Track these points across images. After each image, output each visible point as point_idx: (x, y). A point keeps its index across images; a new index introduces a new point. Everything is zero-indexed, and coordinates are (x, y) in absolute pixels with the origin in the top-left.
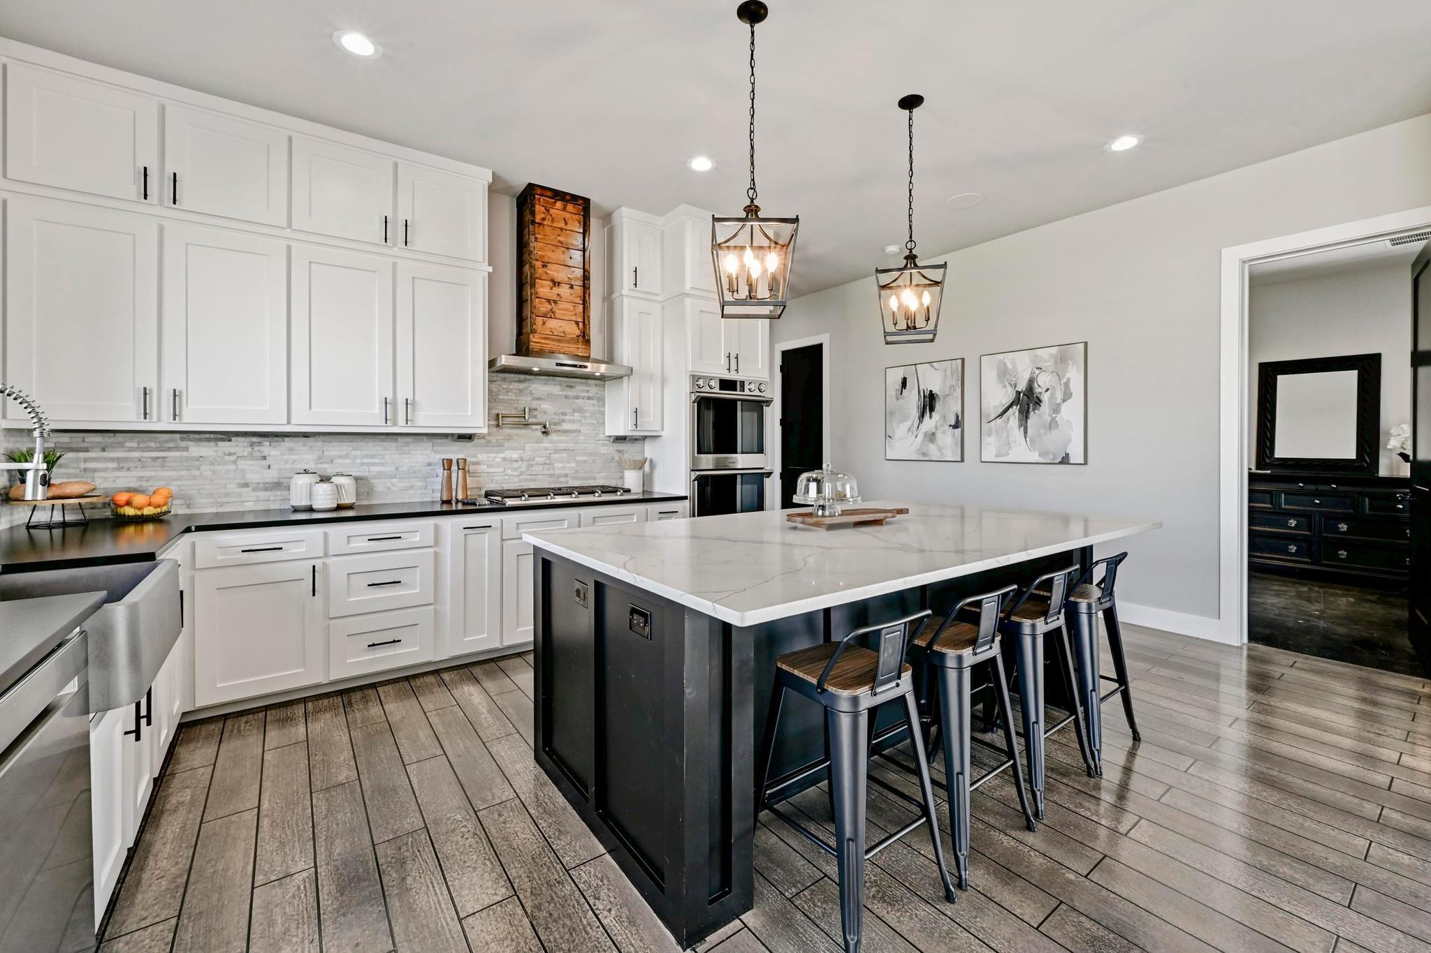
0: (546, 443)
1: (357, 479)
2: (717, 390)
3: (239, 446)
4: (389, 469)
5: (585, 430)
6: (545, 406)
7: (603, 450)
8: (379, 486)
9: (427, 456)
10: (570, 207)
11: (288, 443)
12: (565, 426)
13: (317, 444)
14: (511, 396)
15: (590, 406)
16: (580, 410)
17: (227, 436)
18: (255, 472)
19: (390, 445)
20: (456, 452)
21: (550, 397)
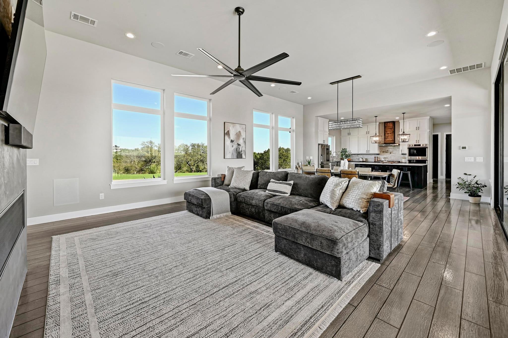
0: (390, 155)
1: (366, 159)
2: (414, 146)
3: (356, 155)
4: (370, 158)
5: (397, 153)
6: (390, 150)
7: (401, 156)
8: (369, 159)
9: (373, 156)
10: (391, 123)
11: (360, 155)
12: (393, 152)
13: (363, 155)
14: (385, 149)
15: (398, 149)
16: (396, 150)
17: (355, 154)
18: (357, 158)
19: (370, 155)
20: (376, 156)
21: (391, 148)
